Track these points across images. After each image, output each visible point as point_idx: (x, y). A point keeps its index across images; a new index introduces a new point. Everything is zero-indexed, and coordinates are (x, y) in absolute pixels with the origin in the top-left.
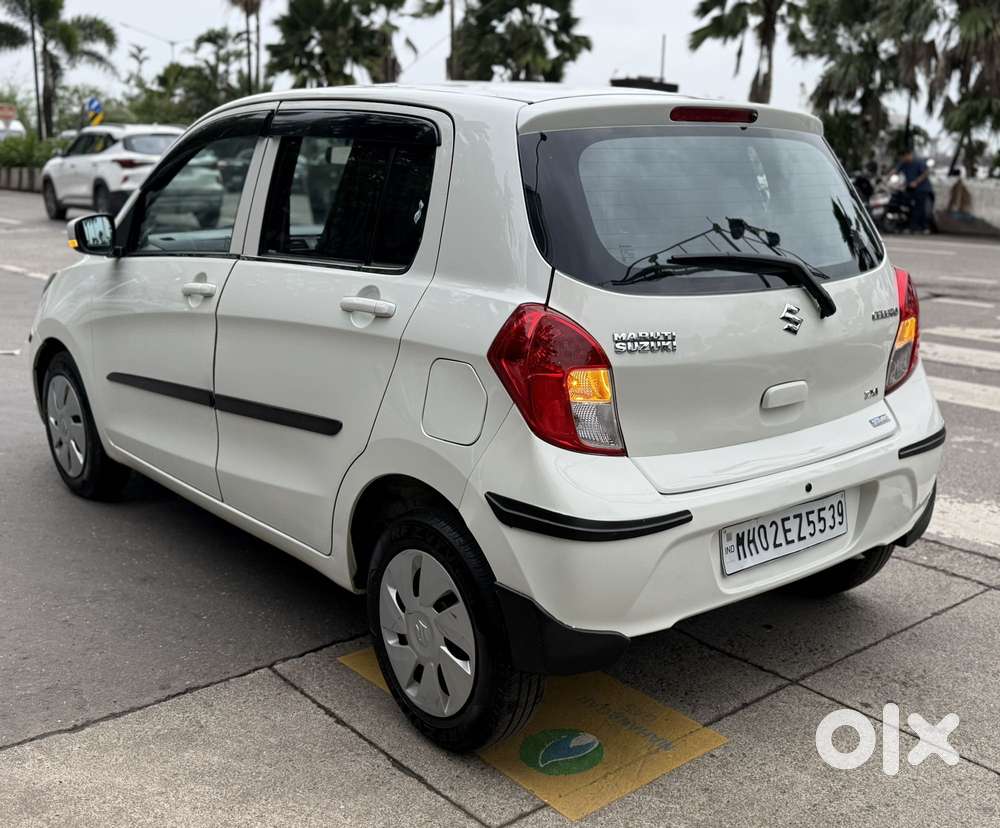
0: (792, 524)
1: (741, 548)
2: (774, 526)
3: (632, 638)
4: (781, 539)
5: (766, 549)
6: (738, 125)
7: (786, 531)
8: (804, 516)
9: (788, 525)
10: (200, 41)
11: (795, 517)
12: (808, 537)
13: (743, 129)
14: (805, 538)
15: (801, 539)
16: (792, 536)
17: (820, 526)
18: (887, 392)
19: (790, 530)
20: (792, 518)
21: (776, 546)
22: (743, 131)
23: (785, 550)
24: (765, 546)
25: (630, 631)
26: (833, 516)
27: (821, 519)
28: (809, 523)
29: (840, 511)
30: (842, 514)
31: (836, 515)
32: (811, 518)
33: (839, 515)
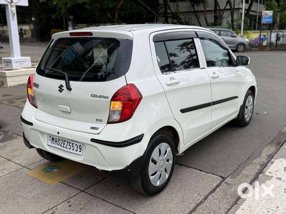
0: (66, 143)
1: (53, 141)
2: (62, 141)
4: (62, 145)
5: (58, 145)
7: (64, 144)
8: (69, 143)
11: (67, 142)
12: (68, 148)
16: (65, 146)
17: (72, 148)
18: (108, 123)
19: (65, 144)
23: (62, 148)
24: (58, 144)
26: (77, 148)
27: (73, 146)
28: (69, 145)
29: (80, 148)
30: (81, 149)
31: (78, 148)
32: (70, 144)
33: (80, 149)
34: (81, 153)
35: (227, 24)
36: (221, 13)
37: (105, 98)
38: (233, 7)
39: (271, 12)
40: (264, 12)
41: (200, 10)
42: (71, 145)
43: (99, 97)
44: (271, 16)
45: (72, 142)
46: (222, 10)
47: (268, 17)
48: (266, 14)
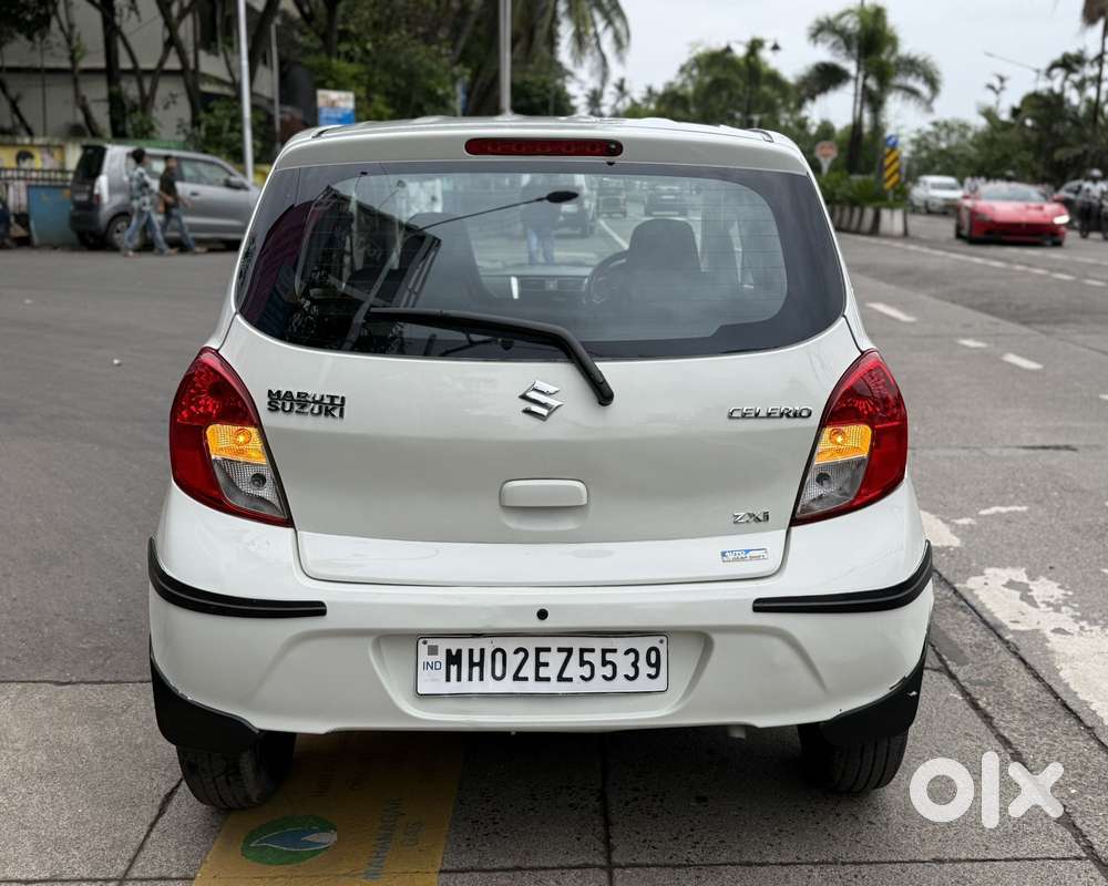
0: (553, 658)
1: (454, 669)
2: (522, 655)
3: (261, 731)
4: (528, 670)
5: (498, 678)
6: (603, 160)
7: (540, 664)
8: (575, 653)
9: (544, 657)
10: (1054, 65)
11: (560, 650)
12: (577, 679)
13: (611, 164)
14: (570, 680)
15: (560, 678)
16: (549, 672)
17: (600, 671)
18: (796, 521)
19: (546, 665)
20: (554, 649)
21: (516, 678)
22: (610, 167)
23: (532, 686)
24: (498, 674)
25: (260, 722)
26: (635, 665)
27: (605, 663)
28: (582, 663)
29: (653, 660)
30: (657, 665)
31: (642, 663)
32: (587, 657)
33: (649, 664)
34: (659, 684)
35: (178, 133)
36: (147, 85)
37: (797, 415)
38: (192, 66)
39: (347, 99)
40: (324, 96)
41: (51, 63)
42: (595, 658)
43: (769, 415)
44: (348, 112)
45: (598, 644)
46: (148, 72)
47: (340, 116)
48: (332, 104)
